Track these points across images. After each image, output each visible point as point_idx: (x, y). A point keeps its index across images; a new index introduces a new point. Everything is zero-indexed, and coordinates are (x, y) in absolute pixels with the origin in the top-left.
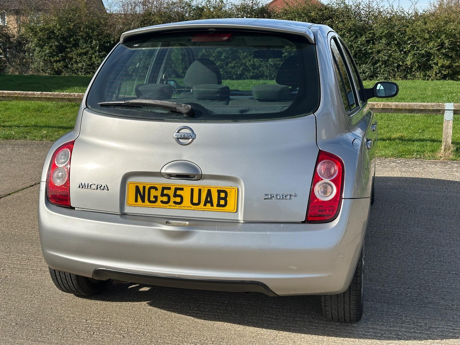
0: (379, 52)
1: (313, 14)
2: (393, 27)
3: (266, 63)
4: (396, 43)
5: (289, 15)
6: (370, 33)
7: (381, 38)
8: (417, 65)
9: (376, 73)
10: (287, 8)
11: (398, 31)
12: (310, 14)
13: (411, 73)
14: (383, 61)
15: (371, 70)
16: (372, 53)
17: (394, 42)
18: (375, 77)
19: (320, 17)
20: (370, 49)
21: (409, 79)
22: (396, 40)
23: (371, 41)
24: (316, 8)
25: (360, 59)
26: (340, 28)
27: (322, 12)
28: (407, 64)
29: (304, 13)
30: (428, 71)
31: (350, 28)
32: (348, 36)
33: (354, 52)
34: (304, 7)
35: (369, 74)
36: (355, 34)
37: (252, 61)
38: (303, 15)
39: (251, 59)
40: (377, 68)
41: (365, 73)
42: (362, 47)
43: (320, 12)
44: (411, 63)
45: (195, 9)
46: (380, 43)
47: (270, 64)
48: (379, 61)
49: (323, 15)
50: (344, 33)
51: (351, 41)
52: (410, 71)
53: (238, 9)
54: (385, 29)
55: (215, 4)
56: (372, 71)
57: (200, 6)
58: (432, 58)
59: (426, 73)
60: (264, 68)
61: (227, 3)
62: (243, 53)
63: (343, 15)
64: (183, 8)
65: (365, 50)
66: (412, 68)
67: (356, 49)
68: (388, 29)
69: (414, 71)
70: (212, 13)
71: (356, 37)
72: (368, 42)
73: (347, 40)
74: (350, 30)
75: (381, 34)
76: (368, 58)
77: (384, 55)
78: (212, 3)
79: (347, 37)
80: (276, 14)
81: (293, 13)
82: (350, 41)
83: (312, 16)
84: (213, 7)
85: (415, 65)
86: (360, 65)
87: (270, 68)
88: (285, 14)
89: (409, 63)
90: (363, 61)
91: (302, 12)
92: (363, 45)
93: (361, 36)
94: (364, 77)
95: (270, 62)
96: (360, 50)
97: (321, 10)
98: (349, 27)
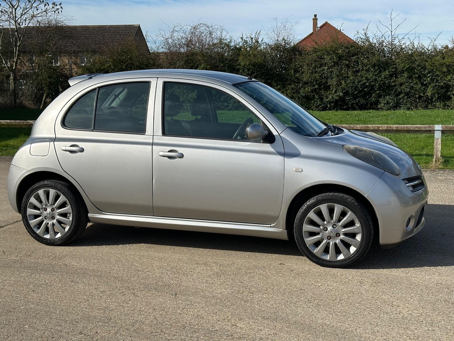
0: (401, 85)
1: (340, 52)
2: (413, 62)
3: (298, 95)
4: (417, 76)
5: (319, 53)
6: (393, 68)
7: (403, 72)
8: (437, 96)
9: (399, 104)
10: (316, 47)
11: (419, 66)
12: (337, 51)
13: (432, 103)
14: (405, 93)
15: (394, 101)
16: (395, 85)
17: (415, 75)
18: (398, 108)
19: (346, 54)
20: (393, 82)
21: (430, 109)
22: (417, 74)
23: (394, 74)
24: (342, 46)
25: (384, 91)
26: (365, 64)
27: (348, 50)
28: (427, 95)
29: (332, 51)
30: (447, 101)
31: (375, 63)
32: (372, 70)
33: (378, 85)
34: (332, 45)
35: (393, 104)
36: (379, 68)
37: (285, 93)
38: (331, 52)
39: (284, 91)
40: (400, 99)
41: (389, 104)
42: (386, 80)
43: (347, 50)
44: (432, 94)
45: (233, 48)
46: (402, 76)
47: (301, 95)
48: (401, 93)
49: (349, 52)
50: (369, 68)
51: (376, 75)
52: (431, 101)
53: (272, 48)
54: (407, 64)
55: (251, 44)
56: (396, 101)
57: (238, 46)
58: (450, 90)
59: (446, 104)
60: (296, 100)
61: (262, 43)
62: (277, 86)
63: (368, 52)
64: (223, 48)
65: (388, 83)
66: (432, 98)
67: (380, 82)
68: (409, 64)
69: (434, 102)
70: (249, 52)
71: (380, 72)
72: (391, 76)
73: (372, 74)
74: (374, 66)
75: (403, 68)
76: (391, 90)
77: (406, 87)
78: (248, 43)
79: (372, 72)
80: (306, 52)
81: (322, 51)
82: (374, 75)
83: (339, 53)
84: (250, 47)
85: (435, 96)
86: (384, 97)
87: (301, 99)
88: (315, 52)
89: (429, 94)
90: (387, 93)
91: (330, 49)
92: (387, 78)
93: (385, 70)
94: (388, 107)
95: (302, 93)
96: (384, 83)
97: (347, 48)
98: (373, 63)
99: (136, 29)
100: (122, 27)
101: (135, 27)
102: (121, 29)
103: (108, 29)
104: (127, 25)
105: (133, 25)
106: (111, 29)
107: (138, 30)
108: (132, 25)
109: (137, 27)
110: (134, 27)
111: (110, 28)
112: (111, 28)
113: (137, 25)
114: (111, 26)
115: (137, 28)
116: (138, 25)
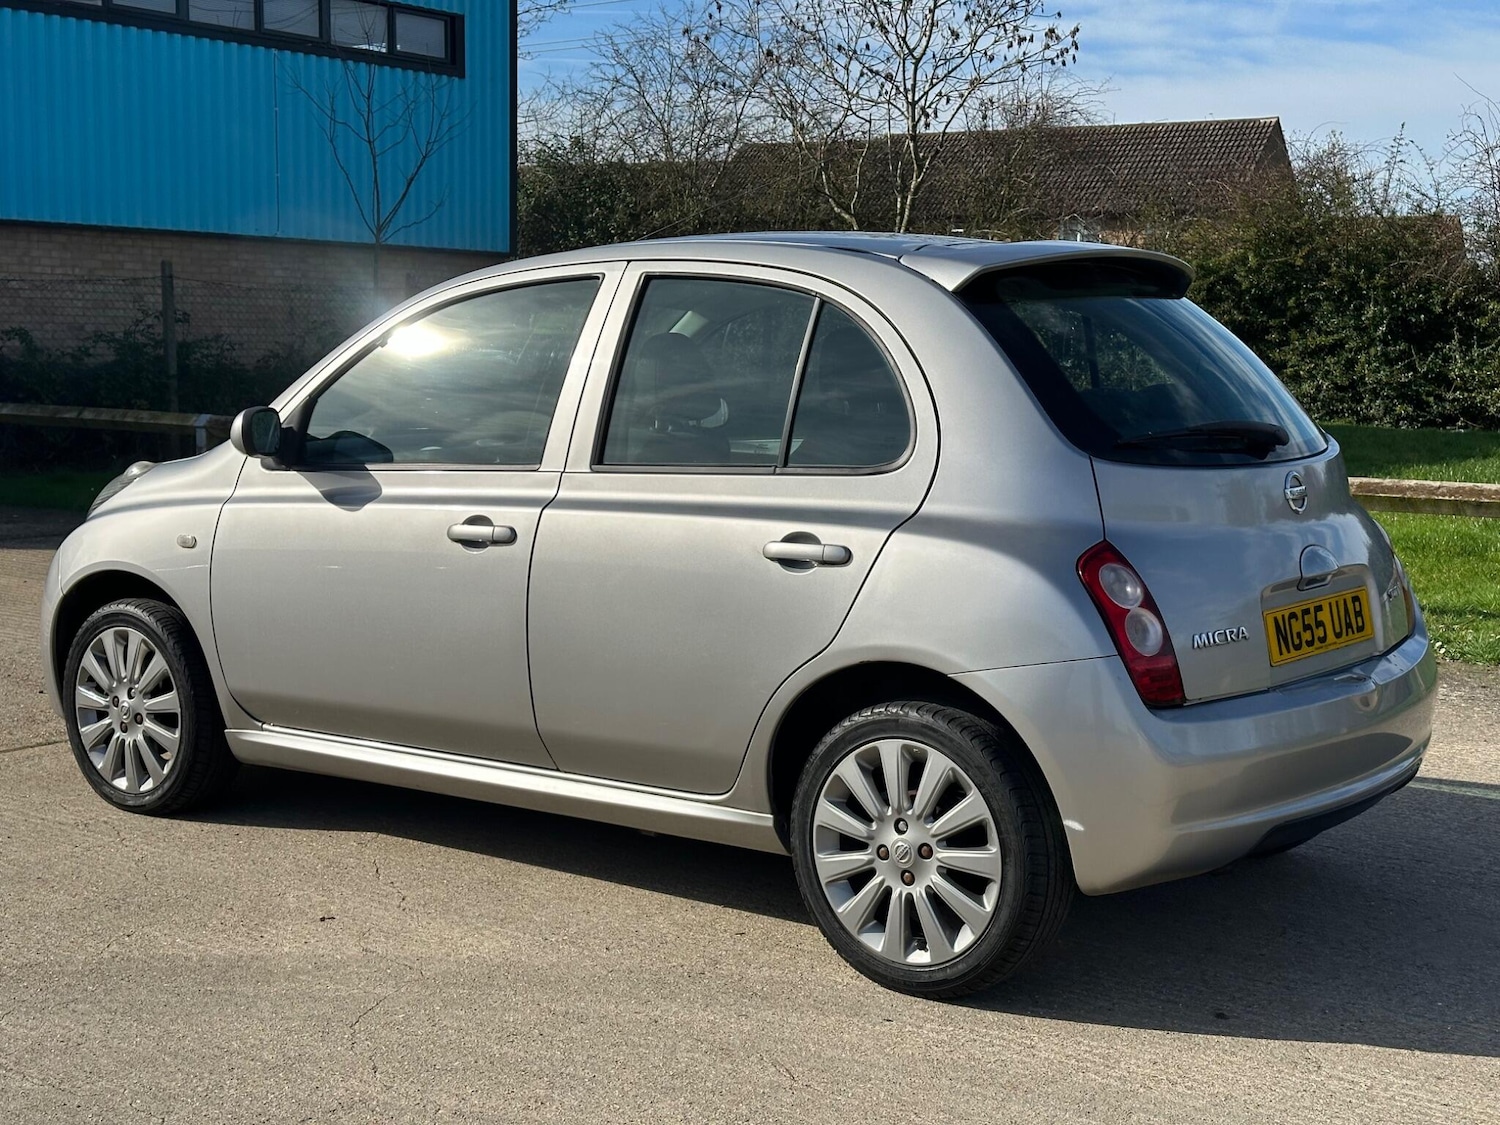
99: (1266, 132)
100: (1214, 129)
101: (1264, 127)
102: (1211, 136)
103: (1163, 137)
104: (1233, 122)
105: (1255, 121)
106: (1174, 137)
107: (1272, 136)
108: (1250, 121)
109: (1269, 126)
110: (1258, 127)
111: (1171, 131)
112: (1176, 131)
113: (1268, 121)
114: (1174, 124)
115: (1271, 129)
116: (1274, 120)
